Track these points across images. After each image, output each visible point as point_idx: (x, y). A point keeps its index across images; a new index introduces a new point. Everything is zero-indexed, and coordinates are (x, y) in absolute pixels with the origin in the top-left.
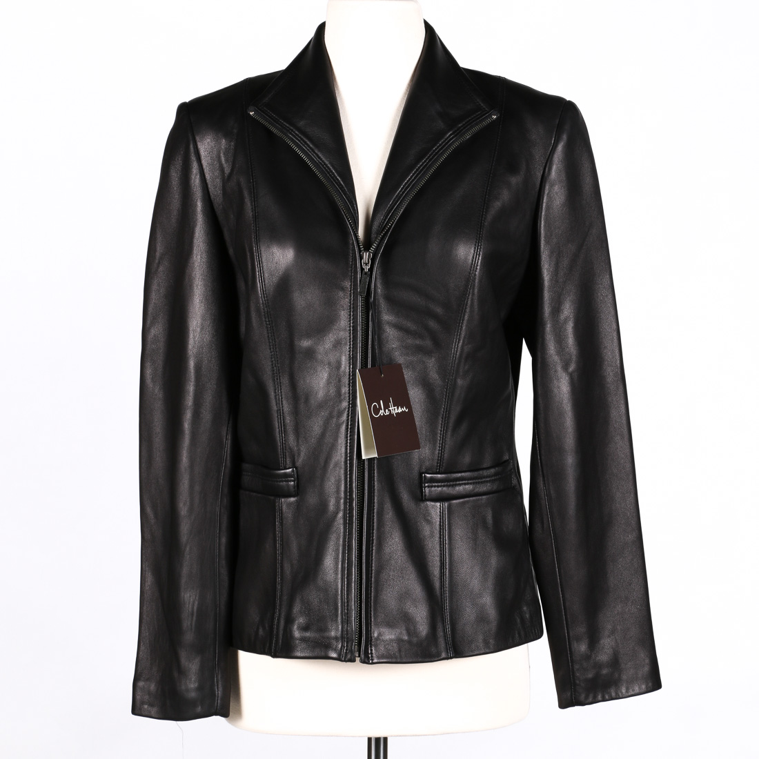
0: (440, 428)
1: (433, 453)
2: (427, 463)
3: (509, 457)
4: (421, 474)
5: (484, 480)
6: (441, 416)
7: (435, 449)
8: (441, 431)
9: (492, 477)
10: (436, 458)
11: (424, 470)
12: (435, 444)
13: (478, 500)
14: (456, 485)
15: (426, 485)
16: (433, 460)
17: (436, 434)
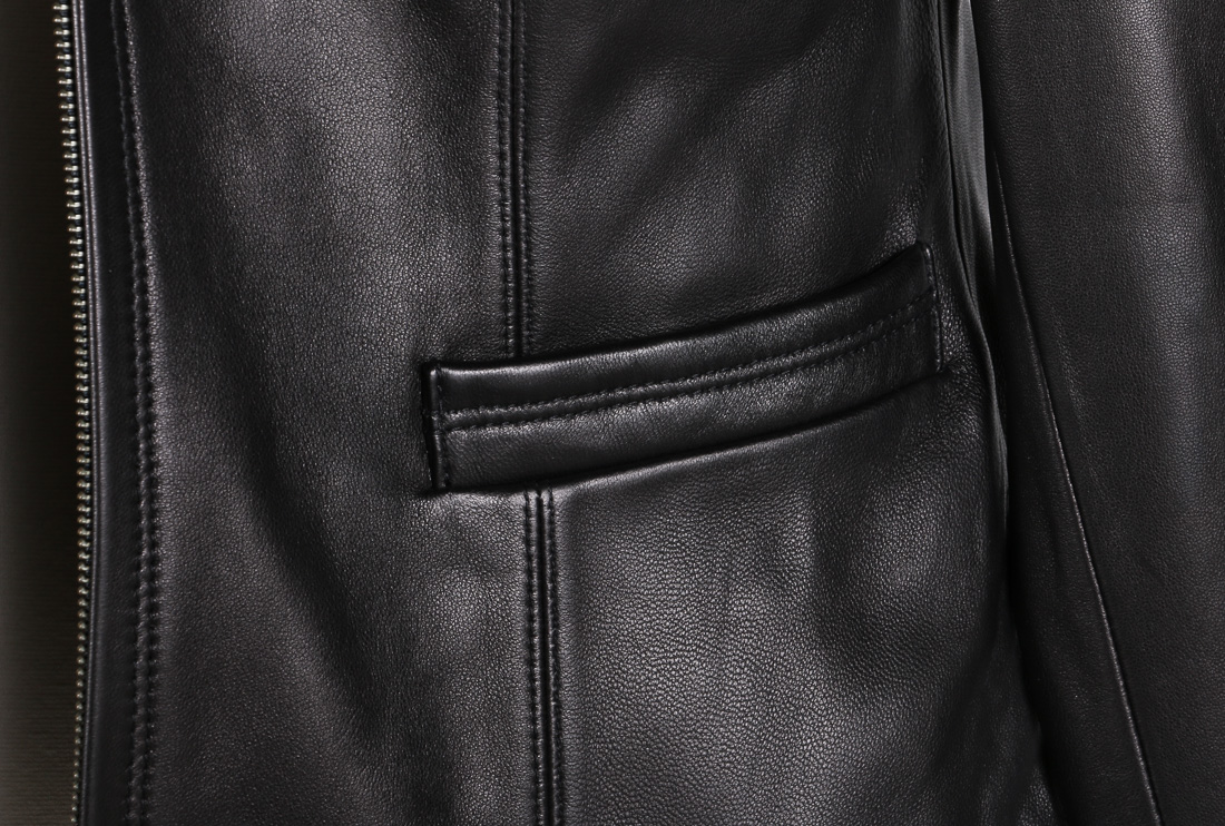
0: (493, 143)
1: (476, 263)
2: (451, 315)
3: (919, 231)
4: (422, 367)
5: (756, 368)
6: (493, 86)
7: (483, 246)
8: (501, 156)
9: (803, 348)
10: (496, 283)
11: (437, 351)
12: (477, 224)
13: (732, 464)
14: (611, 405)
15: (455, 416)
16: (477, 293)
17: (479, 173)
